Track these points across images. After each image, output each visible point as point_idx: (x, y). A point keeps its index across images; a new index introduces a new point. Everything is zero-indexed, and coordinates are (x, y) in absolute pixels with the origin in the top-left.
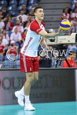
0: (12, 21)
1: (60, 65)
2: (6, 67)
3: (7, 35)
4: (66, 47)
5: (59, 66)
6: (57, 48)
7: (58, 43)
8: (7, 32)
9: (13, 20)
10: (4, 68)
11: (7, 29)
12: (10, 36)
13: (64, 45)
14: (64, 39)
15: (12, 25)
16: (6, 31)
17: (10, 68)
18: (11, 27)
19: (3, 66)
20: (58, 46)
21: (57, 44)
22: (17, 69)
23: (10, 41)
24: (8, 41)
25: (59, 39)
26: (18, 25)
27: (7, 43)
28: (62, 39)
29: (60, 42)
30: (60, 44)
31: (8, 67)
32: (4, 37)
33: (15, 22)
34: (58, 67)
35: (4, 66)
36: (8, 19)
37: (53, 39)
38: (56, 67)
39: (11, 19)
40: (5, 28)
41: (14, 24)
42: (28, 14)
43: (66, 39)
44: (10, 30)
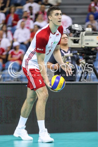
0: (16, 13)
1: (85, 78)
2: (6, 80)
3: (9, 33)
4: (95, 51)
5: (85, 80)
6: (81, 53)
7: (84, 45)
8: (9, 28)
9: (17, 10)
10: (3, 81)
11: (10, 23)
12: (13, 34)
13: (93, 49)
14: (92, 41)
15: (17, 19)
16: (7, 27)
17: (12, 80)
18: (15, 22)
19: (2, 78)
20: (83, 49)
21: (82, 47)
22: (23, 82)
23: (13, 42)
24: (10, 41)
25: (84, 40)
26: (26, 18)
27: (9, 44)
28: (89, 40)
29: (86, 44)
30: (87, 48)
31: (9, 79)
32: (4, 36)
33: (20, 14)
34: (83, 81)
35: (4, 78)
36: (10, 10)
37: (77, 40)
38: (80, 81)
39: (15, 10)
40: (5, 22)
41: (19, 17)
42: (40, 2)
43: (94, 40)
44: (13, 25)
